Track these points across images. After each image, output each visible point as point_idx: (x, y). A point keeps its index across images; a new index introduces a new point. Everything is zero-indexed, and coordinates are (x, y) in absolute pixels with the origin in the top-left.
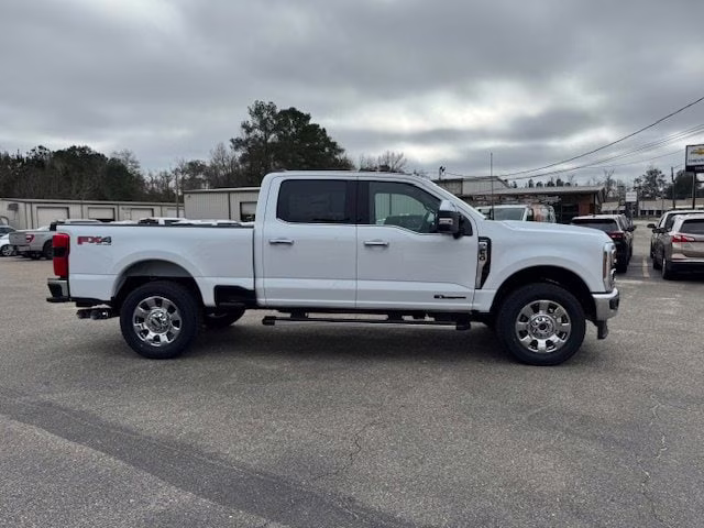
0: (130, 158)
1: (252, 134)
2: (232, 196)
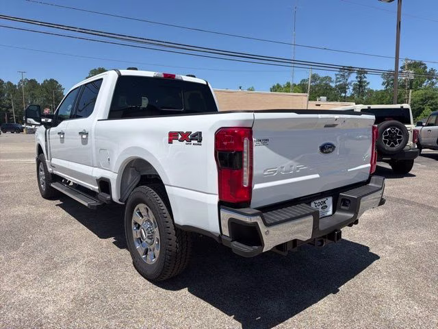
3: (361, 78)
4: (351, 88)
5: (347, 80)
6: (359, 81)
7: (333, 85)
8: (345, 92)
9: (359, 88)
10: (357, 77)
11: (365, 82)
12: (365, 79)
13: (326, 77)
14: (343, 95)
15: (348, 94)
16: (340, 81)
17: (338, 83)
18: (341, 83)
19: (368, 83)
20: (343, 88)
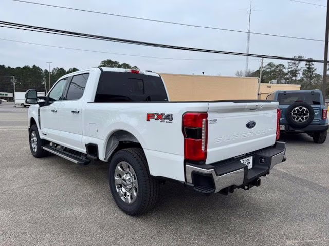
3: (309, 65)
4: (301, 73)
5: (297, 67)
6: (307, 68)
7: (286, 71)
8: (296, 76)
9: (308, 73)
10: (306, 64)
11: (313, 68)
12: (312, 66)
13: (280, 65)
14: (294, 78)
15: (298, 78)
16: (291, 68)
17: (290, 70)
18: (293, 69)
19: (316, 69)
20: (294, 73)
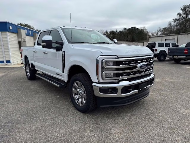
0: (145, 29)
1: (181, 17)
2: (163, 37)
